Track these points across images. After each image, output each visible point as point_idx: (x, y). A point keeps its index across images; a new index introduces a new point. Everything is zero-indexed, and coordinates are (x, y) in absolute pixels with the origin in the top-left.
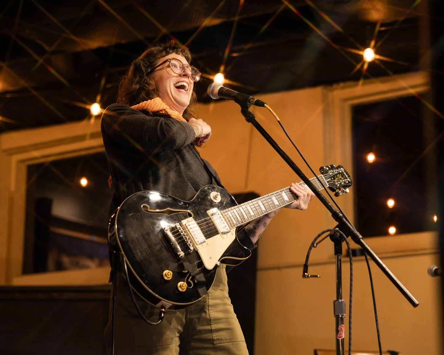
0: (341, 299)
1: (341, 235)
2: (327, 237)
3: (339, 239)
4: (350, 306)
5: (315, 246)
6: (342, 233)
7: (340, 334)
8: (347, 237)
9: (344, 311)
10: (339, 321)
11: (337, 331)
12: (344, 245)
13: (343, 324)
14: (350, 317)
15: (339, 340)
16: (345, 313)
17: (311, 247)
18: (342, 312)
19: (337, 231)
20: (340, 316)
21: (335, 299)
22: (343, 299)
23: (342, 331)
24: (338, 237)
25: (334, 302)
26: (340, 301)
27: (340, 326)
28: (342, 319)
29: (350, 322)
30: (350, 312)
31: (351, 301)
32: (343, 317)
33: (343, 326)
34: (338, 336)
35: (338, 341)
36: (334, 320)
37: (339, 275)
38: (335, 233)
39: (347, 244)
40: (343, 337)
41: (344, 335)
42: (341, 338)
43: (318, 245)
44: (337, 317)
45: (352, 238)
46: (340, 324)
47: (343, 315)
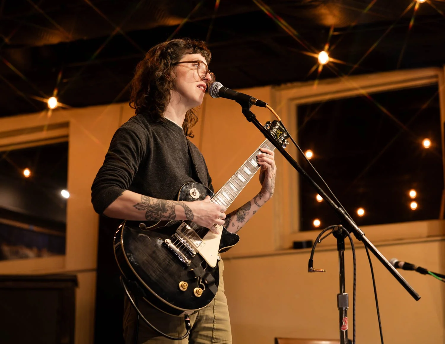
0: (344, 292)
1: (344, 231)
2: (330, 233)
3: (342, 235)
4: (354, 300)
5: (319, 241)
6: (346, 230)
7: (344, 326)
8: (350, 233)
9: (347, 304)
10: (342, 313)
11: (341, 323)
12: (347, 240)
13: (347, 316)
14: (354, 310)
15: (343, 331)
16: (348, 306)
17: (316, 242)
18: (346, 305)
19: (341, 228)
20: (344, 309)
21: (339, 292)
22: (347, 293)
23: (346, 323)
24: (341, 233)
25: (338, 295)
26: (344, 294)
27: (343, 319)
28: (346, 311)
29: (354, 315)
30: (354, 305)
31: (354, 294)
32: (346, 310)
33: (346, 318)
34: (342, 327)
35: (342, 333)
36: (338, 312)
37: (342, 269)
38: (339, 229)
39: (350, 239)
40: (347, 329)
41: (348, 326)
42: (345, 330)
43: (322, 241)
44: (341, 309)
45: (355, 234)
46: (345, 317)
47: (346, 308)
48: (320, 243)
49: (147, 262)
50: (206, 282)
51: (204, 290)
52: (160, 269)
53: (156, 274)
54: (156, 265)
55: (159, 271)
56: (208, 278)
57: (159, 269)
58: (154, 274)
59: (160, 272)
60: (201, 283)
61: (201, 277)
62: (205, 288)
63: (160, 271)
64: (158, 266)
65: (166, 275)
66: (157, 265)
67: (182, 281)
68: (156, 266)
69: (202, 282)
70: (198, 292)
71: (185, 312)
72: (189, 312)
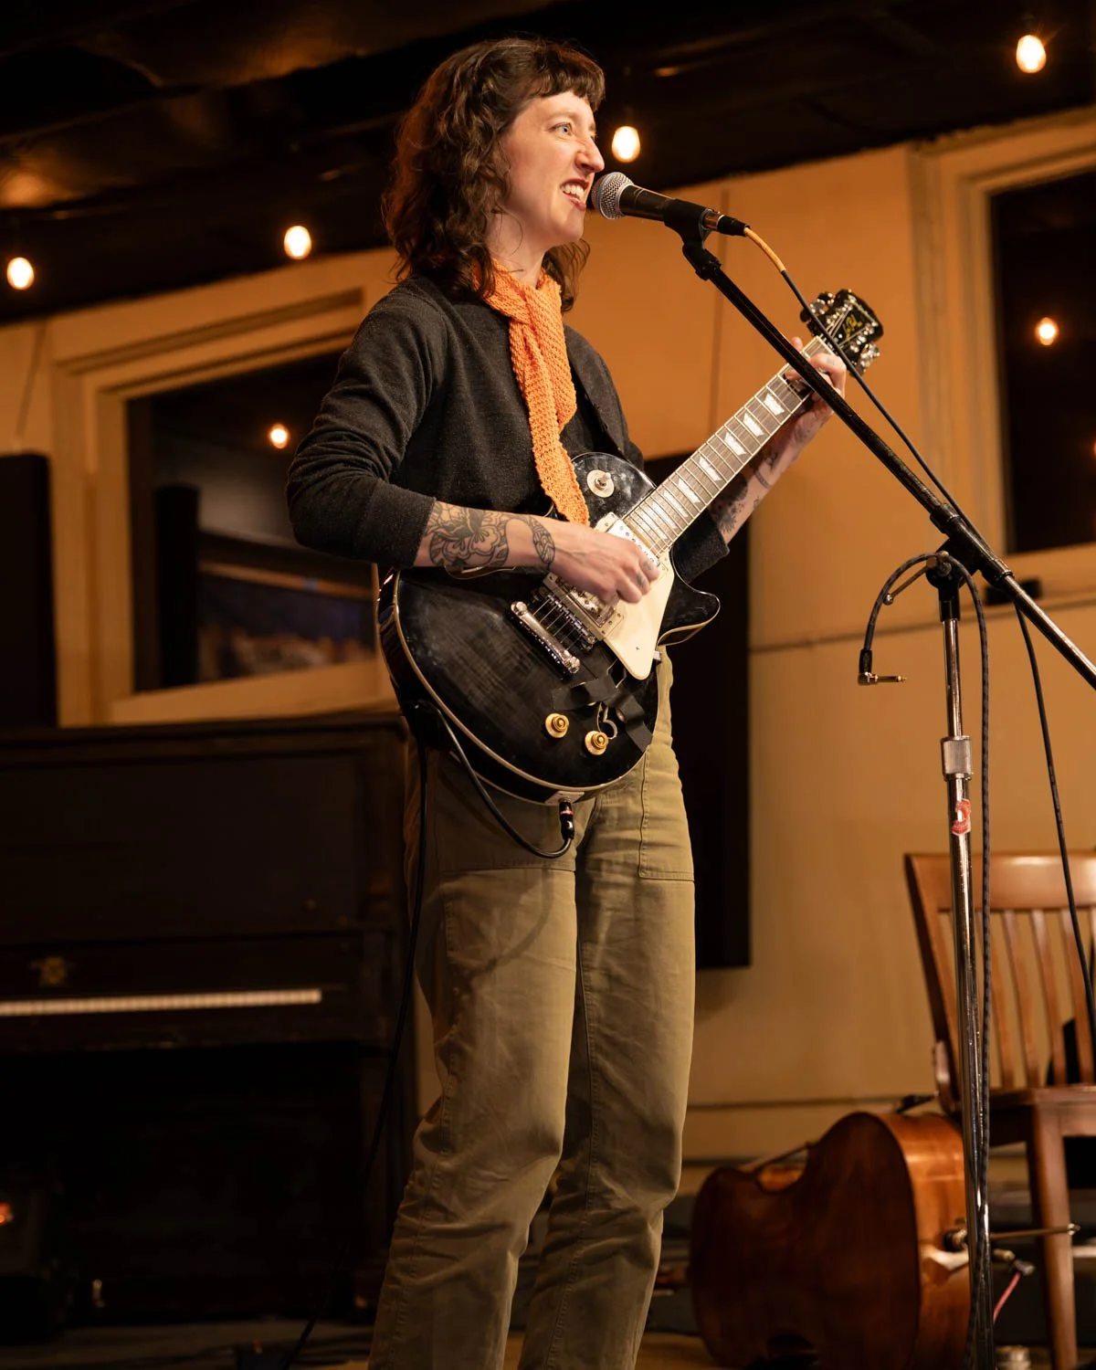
7: (960, 823)
11: (952, 817)
13: (968, 797)
15: (958, 837)
20: (959, 778)
23: (966, 816)
26: (957, 738)
27: (958, 804)
28: (965, 784)
32: (966, 779)
33: (967, 803)
34: (956, 827)
40: (968, 830)
42: (964, 833)
44: (950, 780)
47: (967, 776)
49: (461, 662)
50: (621, 717)
51: (615, 736)
52: (496, 680)
53: (483, 692)
54: (485, 669)
55: (493, 684)
56: (624, 707)
57: (493, 680)
58: (478, 693)
59: (496, 687)
60: (605, 720)
61: (607, 703)
62: (616, 732)
63: (496, 683)
64: (489, 672)
65: (511, 696)
66: (489, 669)
67: (556, 712)
68: (486, 672)
69: (608, 718)
70: (596, 741)
71: (561, 792)
72: (570, 793)
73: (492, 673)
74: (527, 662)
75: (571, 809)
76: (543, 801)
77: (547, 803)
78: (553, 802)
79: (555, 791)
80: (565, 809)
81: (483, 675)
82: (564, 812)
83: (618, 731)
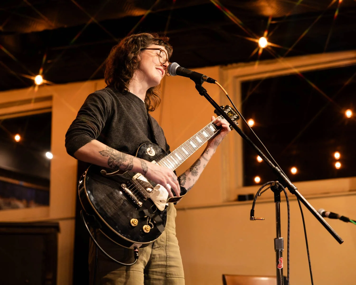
0: (280, 237)
1: (280, 186)
2: (269, 188)
3: (278, 189)
4: (288, 243)
5: (260, 195)
6: (281, 185)
7: (280, 265)
8: (285, 188)
10: (279, 254)
11: (278, 262)
12: (282, 194)
13: (282, 257)
14: (288, 251)
15: (279, 269)
16: (283, 248)
17: (257, 195)
18: (282, 247)
19: (278, 183)
20: (280, 251)
21: (276, 237)
22: (282, 237)
23: (282, 263)
24: (277, 188)
25: (275, 240)
26: (280, 238)
27: (279, 259)
28: (281, 253)
29: (288, 256)
30: (288, 247)
31: (288, 239)
32: (282, 251)
33: (282, 259)
34: (279, 266)
35: (278, 270)
36: (275, 253)
37: (279, 218)
38: (276, 185)
39: (285, 193)
40: (282, 267)
41: (283, 265)
42: (281, 268)
43: (262, 194)
44: (277, 251)
45: (289, 189)
46: (280, 257)
47: (282, 250)
48: (260, 196)
49: (104, 201)
50: (155, 222)
51: (153, 228)
52: (116, 207)
53: (111, 211)
54: (112, 204)
55: (114, 208)
56: (156, 219)
57: (114, 207)
58: (109, 211)
59: (115, 209)
60: (150, 222)
61: (150, 217)
62: (153, 226)
63: (115, 208)
64: (113, 205)
65: (120, 213)
66: (113, 204)
67: (134, 218)
68: (112, 205)
69: (151, 222)
70: (147, 228)
71: (135, 244)
72: (138, 245)
73: (114, 205)
74: (126, 203)
75: (138, 249)
76: (129, 247)
77: (130, 248)
78: (132, 247)
79: (133, 243)
80: (136, 249)
81: (111, 205)
82: (136, 250)
83: (154, 226)
